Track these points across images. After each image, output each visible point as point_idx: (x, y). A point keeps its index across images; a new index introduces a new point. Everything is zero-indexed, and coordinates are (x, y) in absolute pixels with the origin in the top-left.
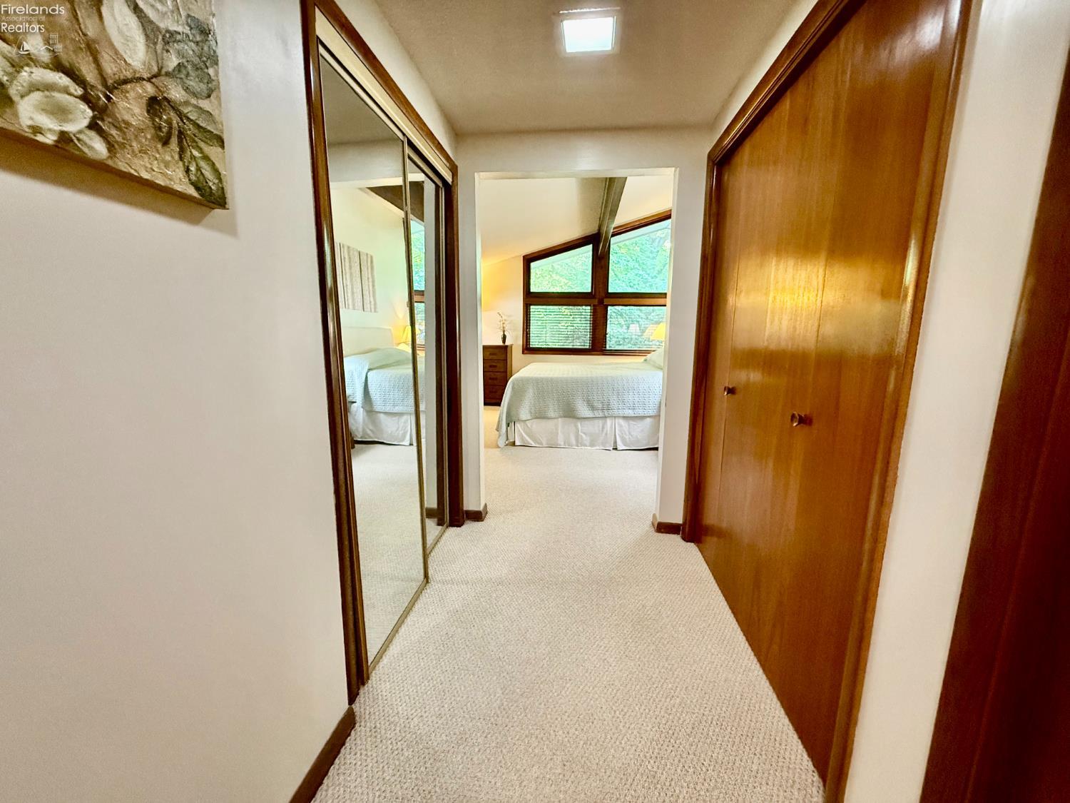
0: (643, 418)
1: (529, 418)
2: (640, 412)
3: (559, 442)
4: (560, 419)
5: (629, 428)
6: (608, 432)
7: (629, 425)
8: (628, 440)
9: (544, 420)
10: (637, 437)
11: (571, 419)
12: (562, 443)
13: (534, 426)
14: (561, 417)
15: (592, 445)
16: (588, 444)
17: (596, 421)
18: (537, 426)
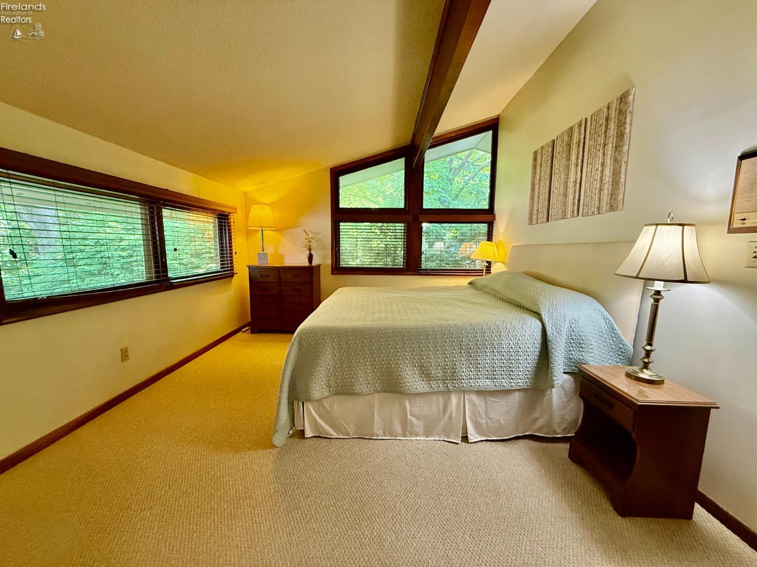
0: (508, 392)
1: (326, 394)
2: (505, 384)
3: (376, 431)
4: (376, 395)
5: (486, 408)
6: (453, 414)
7: (486, 404)
8: (485, 426)
9: (352, 397)
10: (499, 421)
11: (394, 395)
12: (381, 432)
13: (336, 407)
14: (377, 392)
15: (427, 433)
16: (421, 432)
17: (434, 398)
18: (339, 407)
